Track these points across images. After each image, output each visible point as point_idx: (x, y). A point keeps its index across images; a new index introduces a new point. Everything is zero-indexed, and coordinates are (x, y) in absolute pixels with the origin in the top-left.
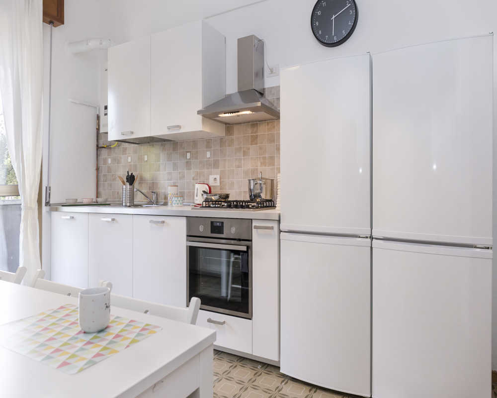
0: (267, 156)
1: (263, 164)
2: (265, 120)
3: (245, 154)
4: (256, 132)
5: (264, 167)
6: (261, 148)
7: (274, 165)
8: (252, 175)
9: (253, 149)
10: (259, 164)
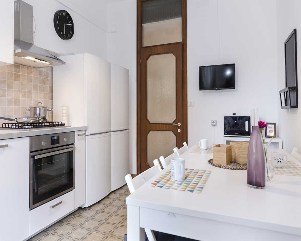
0: (27, 90)
1: (24, 96)
2: (26, 66)
3: (9, 86)
4: (19, 72)
5: (24, 98)
6: (22, 85)
7: (31, 98)
8: (14, 103)
9: (16, 84)
10: (21, 96)
